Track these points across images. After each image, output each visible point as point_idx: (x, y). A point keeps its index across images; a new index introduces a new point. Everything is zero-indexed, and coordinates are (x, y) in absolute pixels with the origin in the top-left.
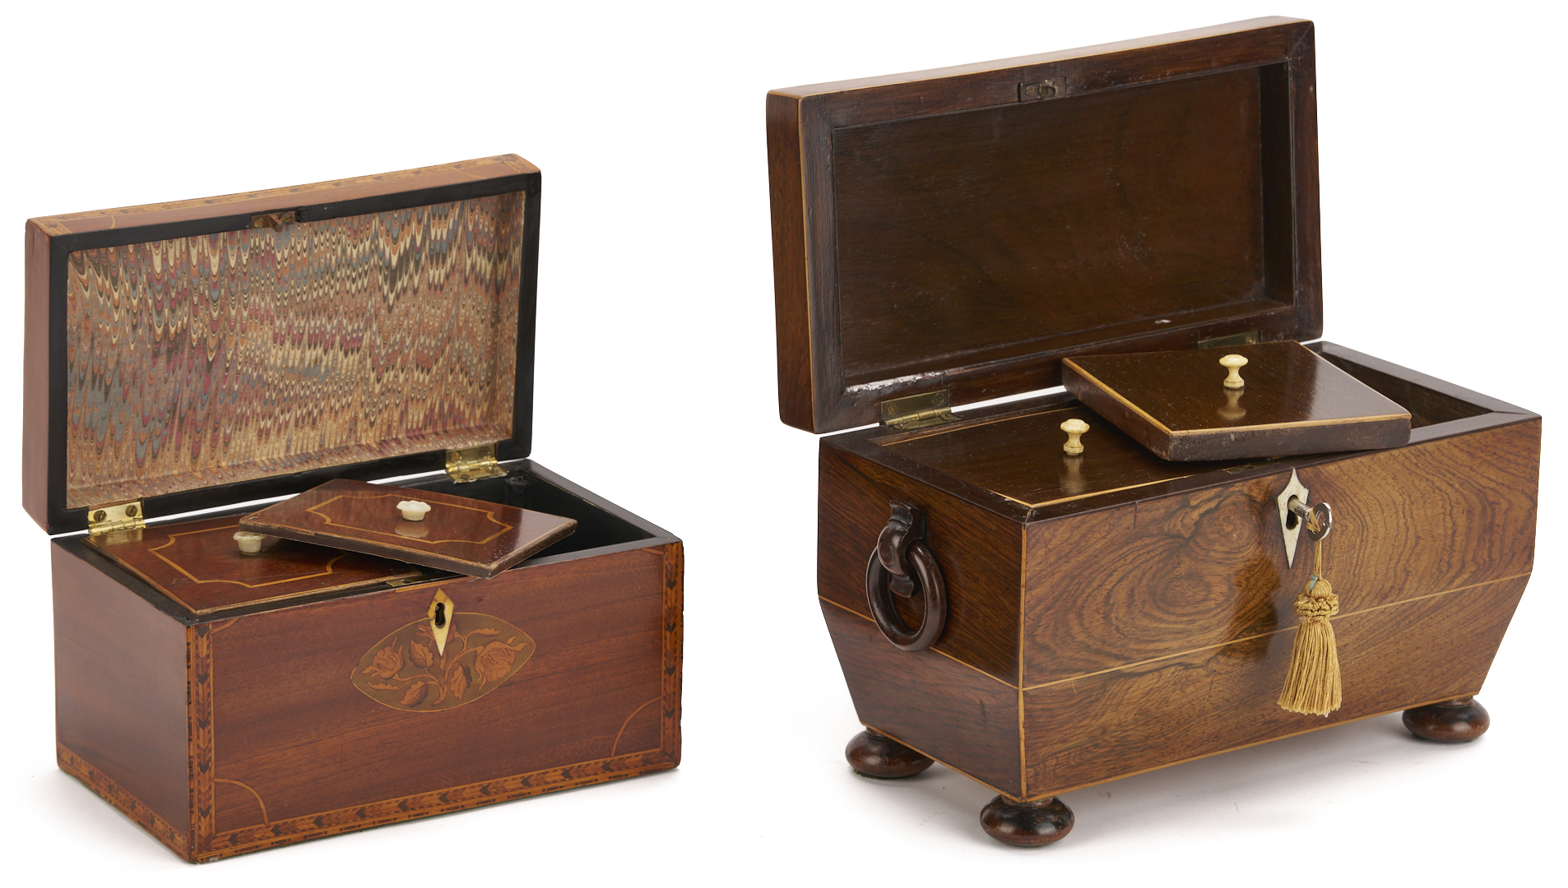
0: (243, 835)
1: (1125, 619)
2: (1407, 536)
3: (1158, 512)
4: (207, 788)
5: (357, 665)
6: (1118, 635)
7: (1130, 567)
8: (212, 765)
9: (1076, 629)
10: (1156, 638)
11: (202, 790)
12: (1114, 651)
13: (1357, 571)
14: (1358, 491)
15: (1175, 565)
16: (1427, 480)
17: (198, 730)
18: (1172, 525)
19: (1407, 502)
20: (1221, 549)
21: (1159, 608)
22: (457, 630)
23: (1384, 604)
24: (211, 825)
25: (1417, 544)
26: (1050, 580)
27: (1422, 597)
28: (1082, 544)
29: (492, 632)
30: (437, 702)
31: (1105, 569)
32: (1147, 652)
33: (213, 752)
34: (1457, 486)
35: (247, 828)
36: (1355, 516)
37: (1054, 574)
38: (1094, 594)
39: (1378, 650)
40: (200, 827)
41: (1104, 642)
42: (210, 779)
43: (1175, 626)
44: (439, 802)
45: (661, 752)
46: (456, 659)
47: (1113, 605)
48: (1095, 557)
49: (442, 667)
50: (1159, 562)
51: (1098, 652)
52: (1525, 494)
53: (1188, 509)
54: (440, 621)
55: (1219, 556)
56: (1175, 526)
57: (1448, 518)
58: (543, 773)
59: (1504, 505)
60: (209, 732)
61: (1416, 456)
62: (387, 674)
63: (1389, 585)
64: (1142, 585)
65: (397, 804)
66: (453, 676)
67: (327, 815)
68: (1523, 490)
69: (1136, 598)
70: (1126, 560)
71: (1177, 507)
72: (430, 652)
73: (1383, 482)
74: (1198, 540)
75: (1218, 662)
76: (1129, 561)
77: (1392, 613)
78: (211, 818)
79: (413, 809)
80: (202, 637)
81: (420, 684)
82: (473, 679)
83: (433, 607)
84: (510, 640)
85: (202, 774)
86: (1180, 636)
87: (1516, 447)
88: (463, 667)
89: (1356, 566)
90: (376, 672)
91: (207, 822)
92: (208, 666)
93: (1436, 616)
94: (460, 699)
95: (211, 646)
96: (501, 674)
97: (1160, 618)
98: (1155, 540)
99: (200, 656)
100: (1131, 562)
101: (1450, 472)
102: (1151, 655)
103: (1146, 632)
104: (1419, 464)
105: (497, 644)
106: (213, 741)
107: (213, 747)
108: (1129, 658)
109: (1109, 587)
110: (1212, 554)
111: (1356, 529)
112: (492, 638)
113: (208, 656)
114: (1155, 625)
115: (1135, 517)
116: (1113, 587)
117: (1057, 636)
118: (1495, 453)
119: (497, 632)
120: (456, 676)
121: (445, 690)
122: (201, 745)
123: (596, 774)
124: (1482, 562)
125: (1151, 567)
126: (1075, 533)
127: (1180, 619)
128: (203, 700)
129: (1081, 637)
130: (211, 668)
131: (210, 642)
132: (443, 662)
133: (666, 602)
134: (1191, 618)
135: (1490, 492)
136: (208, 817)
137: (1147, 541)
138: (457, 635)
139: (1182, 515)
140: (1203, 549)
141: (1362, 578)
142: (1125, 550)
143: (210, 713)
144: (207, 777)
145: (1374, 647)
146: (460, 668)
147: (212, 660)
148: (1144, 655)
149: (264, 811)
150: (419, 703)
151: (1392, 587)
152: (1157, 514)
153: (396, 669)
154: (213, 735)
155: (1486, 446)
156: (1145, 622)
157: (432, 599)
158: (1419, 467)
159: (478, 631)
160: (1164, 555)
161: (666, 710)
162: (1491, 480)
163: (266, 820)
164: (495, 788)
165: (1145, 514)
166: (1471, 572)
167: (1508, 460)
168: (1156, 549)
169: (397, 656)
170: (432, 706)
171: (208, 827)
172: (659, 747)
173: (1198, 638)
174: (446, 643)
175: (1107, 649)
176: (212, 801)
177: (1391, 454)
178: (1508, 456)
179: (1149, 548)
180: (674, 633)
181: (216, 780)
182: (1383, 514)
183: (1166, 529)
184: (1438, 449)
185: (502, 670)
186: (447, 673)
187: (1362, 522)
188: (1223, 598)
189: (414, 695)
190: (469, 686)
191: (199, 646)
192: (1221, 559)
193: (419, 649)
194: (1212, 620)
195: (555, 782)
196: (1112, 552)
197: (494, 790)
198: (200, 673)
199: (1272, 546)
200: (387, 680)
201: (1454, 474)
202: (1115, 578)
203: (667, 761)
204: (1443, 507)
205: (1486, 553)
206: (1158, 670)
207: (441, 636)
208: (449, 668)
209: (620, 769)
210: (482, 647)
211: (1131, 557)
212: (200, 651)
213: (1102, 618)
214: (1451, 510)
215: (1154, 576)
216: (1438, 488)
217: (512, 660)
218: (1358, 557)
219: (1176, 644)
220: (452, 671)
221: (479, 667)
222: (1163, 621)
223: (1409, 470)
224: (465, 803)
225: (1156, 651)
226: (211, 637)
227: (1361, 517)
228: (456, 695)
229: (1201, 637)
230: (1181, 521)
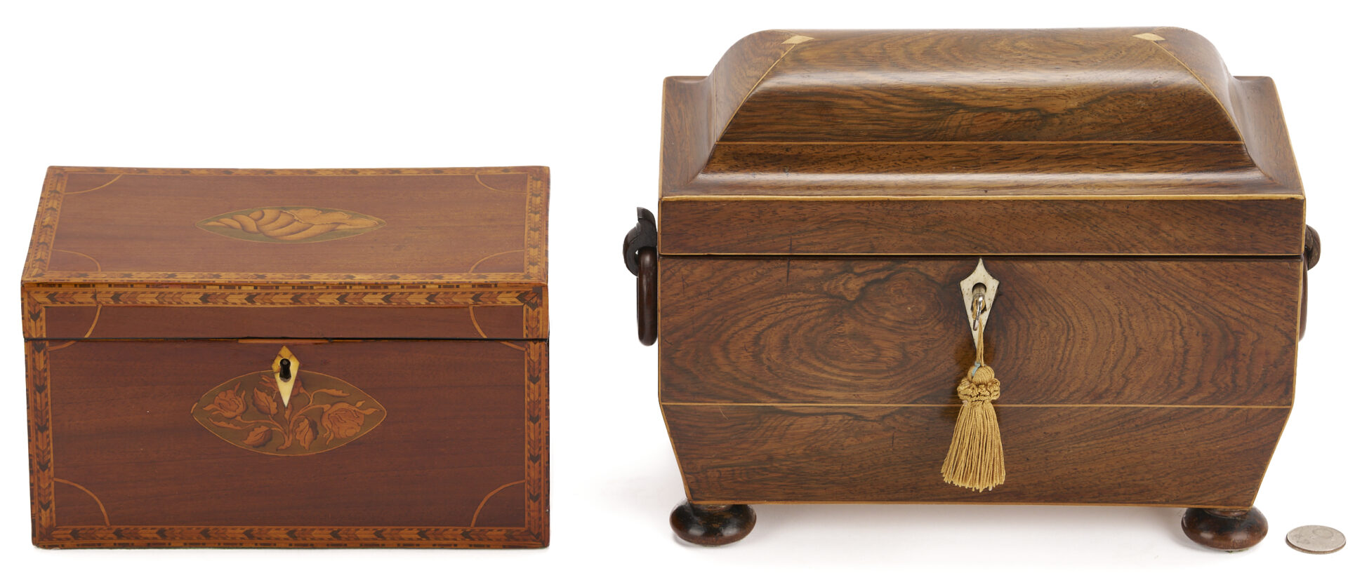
0: (84, 532)
1: (779, 362)
2: (1125, 345)
3: (815, 272)
4: (47, 485)
5: (198, 401)
6: (771, 375)
7: (783, 316)
8: (51, 465)
9: (720, 360)
10: (816, 386)
11: (42, 485)
12: (766, 388)
13: (1062, 367)
14: (1061, 292)
15: (837, 323)
16: (1150, 296)
17: (37, 433)
18: (832, 287)
19: (1125, 313)
20: (892, 317)
21: (818, 358)
22: (304, 386)
23: (1099, 403)
24: (51, 518)
25: (1138, 354)
26: (689, 311)
27: (1147, 406)
28: (726, 286)
29: (340, 393)
30: (282, 447)
31: (754, 313)
32: (806, 396)
33: (52, 454)
34: (1189, 308)
35: (89, 527)
36: (1058, 315)
37: (693, 307)
38: (740, 333)
39: (1101, 445)
40: (40, 518)
41: (754, 378)
42: (49, 478)
43: (840, 379)
44: (287, 537)
45: (525, 531)
46: (301, 412)
47: (764, 347)
48: (742, 300)
49: (287, 416)
50: (818, 317)
51: (746, 385)
52: (1279, 330)
53: (851, 275)
54: (285, 374)
55: (891, 324)
56: (836, 287)
57: (1178, 337)
58: (397, 529)
59: (1251, 336)
60: (48, 436)
61: (1135, 272)
62: (229, 414)
63: (1104, 387)
64: (798, 334)
65: (242, 531)
66: (299, 426)
67: (170, 529)
68: (1276, 326)
69: (791, 345)
70: (777, 309)
71: (838, 271)
72: (274, 401)
73: (1093, 290)
74: (864, 304)
75: (895, 420)
76: (781, 310)
77: (1110, 414)
78: (51, 511)
79: (259, 539)
80: (39, 352)
81: (264, 429)
82: (320, 433)
83: (278, 362)
84: (360, 404)
85: (41, 472)
86: (845, 388)
87: (1266, 283)
88: (309, 420)
89: (1061, 361)
90: (217, 410)
91: (48, 515)
92: (45, 379)
93: (1171, 426)
94: (307, 448)
95: (48, 361)
96: (350, 433)
97: (821, 369)
98: (812, 296)
99: (38, 368)
100: (784, 311)
101: (1179, 294)
102: (811, 399)
103: (804, 378)
104: (1140, 280)
105: (345, 406)
106: (51, 444)
107: (52, 451)
108: (785, 398)
109: (758, 329)
110: (881, 320)
111: (1061, 327)
112: (340, 399)
113: (45, 370)
114: (815, 373)
115: (788, 272)
116: (764, 330)
117: (698, 362)
118: (1238, 285)
119: (345, 395)
120: (301, 428)
121: (290, 439)
122: (40, 447)
123: (455, 540)
124: (1223, 386)
125: (809, 321)
126: (717, 274)
127: (844, 373)
128: (41, 407)
129: (727, 369)
130: (49, 381)
131: (47, 359)
132: (288, 412)
133: (529, 395)
134: (857, 375)
135: (1233, 321)
136: (48, 511)
137: (802, 295)
138: (302, 391)
139: (845, 279)
140: (870, 314)
141: (1068, 374)
142: (777, 299)
143: (48, 420)
144: (46, 475)
145: (1095, 441)
146: (306, 421)
147: (49, 374)
148: (802, 398)
149: (105, 515)
150: (263, 445)
151: (1107, 390)
152: (813, 273)
153: (239, 411)
154: (51, 440)
155: (1227, 277)
156: (803, 369)
157: (277, 354)
158: (1139, 283)
159: (325, 390)
160: (824, 312)
161: (531, 494)
162: (1234, 310)
163: (108, 523)
164: (346, 534)
165: (800, 270)
166: (1210, 393)
167: (1256, 295)
168: (815, 305)
169: (240, 399)
170: (277, 450)
171: (49, 519)
172: (524, 526)
173: (864, 394)
174: (291, 396)
175: (757, 384)
176: (52, 497)
177: (1103, 265)
178: (1256, 291)
179: (806, 303)
180: (537, 424)
181: (55, 479)
182: (1094, 319)
183: (825, 289)
184: (1163, 269)
185: (350, 430)
186: (291, 424)
187: (1067, 323)
188: (896, 364)
189: (258, 437)
190: (315, 438)
191: (36, 360)
192: (892, 327)
193: (262, 397)
194: (883, 381)
195: (411, 539)
196: (761, 299)
197: (346, 536)
198: (38, 383)
199: (956, 325)
200: (229, 420)
201: (1185, 297)
202: (765, 322)
203: (534, 541)
204: (1171, 324)
205: (1228, 379)
206: (822, 414)
207: (286, 389)
208: (294, 419)
209: (480, 539)
210: (329, 406)
211: (783, 307)
212: (37, 364)
213: (752, 356)
214: (1182, 330)
215: (812, 329)
216: (1165, 306)
217: (361, 422)
218: (1063, 353)
219: (841, 395)
220: (298, 423)
221: (326, 422)
222: (825, 372)
223: (1126, 283)
224: (314, 542)
225: (816, 397)
226: (48, 354)
227: (1066, 317)
228: (302, 444)
229: (870, 394)
230: (844, 284)
